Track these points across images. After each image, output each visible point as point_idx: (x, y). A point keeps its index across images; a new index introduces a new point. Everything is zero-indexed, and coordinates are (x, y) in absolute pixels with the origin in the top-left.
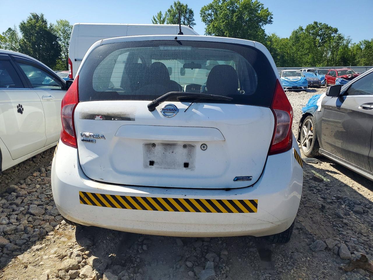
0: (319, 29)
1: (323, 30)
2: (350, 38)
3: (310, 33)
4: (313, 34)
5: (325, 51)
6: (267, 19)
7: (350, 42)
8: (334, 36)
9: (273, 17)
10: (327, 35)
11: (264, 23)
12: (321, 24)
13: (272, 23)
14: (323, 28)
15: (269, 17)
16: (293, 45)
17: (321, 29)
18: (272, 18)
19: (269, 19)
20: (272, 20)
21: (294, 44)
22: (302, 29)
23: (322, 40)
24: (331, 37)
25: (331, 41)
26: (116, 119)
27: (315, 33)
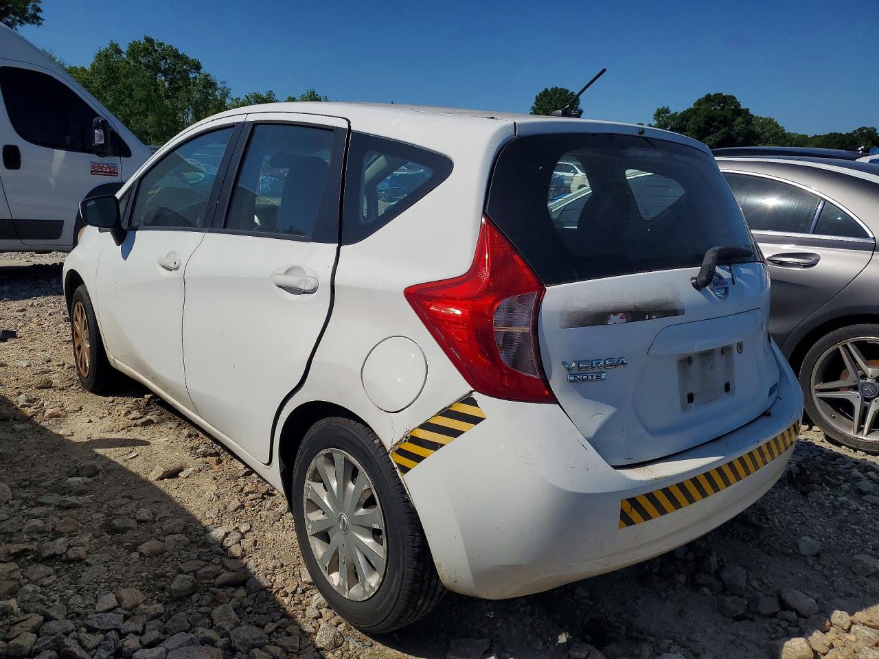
0: (160, 55)
1: (168, 61)
2: (228, 86)
3: (140, 63)
4: (148, 67)
5: (181, 109)
6: (26, 10)
7: (227, 95)
8: (195, 78)
9: (42, 9)
10: (179, 72)
11: (19, 21)
12: (162, 44)
13: (41, 24)
14: (169, 55)
15: (30, 7)
16: (104, 87)
17: (164, 58)
18: (39, 10)
19: (30, 11)
20: (38, 14)
21: (105, 84)
22: (119, 52)
23: (170, 84)
24: (189, 79)
25: (191, 87)
26: (654, 317)
27: (151, 64)
